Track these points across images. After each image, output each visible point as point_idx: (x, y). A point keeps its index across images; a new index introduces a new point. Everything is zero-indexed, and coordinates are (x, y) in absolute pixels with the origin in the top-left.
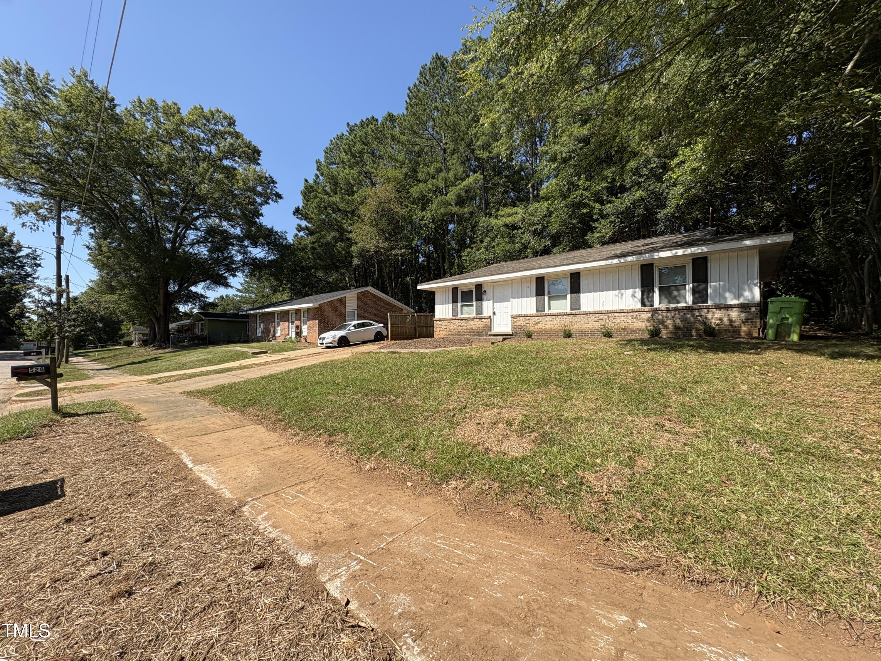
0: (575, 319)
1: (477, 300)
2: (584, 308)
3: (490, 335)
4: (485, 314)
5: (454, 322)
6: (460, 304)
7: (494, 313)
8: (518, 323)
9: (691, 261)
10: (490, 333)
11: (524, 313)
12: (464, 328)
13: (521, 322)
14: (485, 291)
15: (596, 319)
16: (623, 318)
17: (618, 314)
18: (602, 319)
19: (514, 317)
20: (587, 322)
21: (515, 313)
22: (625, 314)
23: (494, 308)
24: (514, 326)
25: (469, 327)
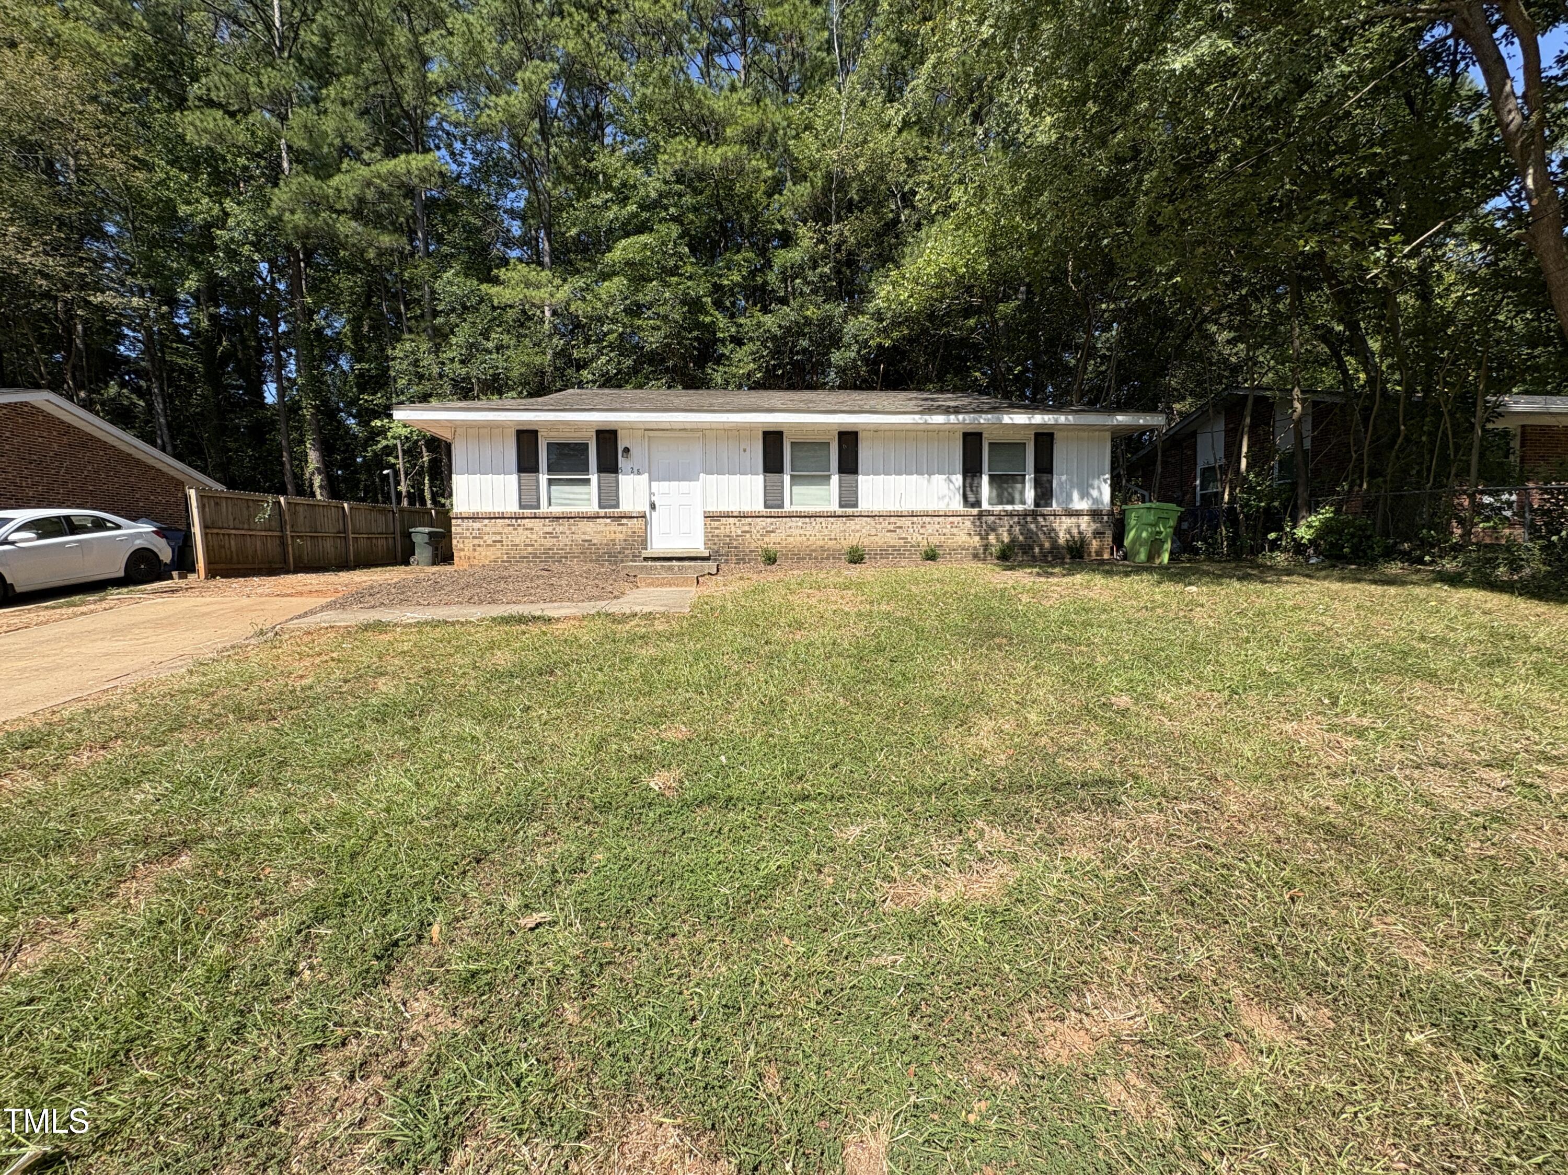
0: (852, 524)
1: (601, 469)
2: (864, 505)
3: (646, 559)
4: (626, 506)
5: (529, 523)
6: (543, 478)
7: (653, 506)
8: (721, 531)
9: (1033, 437)
10: (645, 554)
11: (735, 508)
12: (564, 540)
13: (732, 527)
14: (627, 450)
15: (891, 527)
16: (937, 526)
17: (928, 519)
18: (901, 527)
19: (709, 516)
20: (873, 532)
21: (712, 508)
22: (941, 519)
23: (651, 494)
24: (710, 538)
25: (579, 537)
